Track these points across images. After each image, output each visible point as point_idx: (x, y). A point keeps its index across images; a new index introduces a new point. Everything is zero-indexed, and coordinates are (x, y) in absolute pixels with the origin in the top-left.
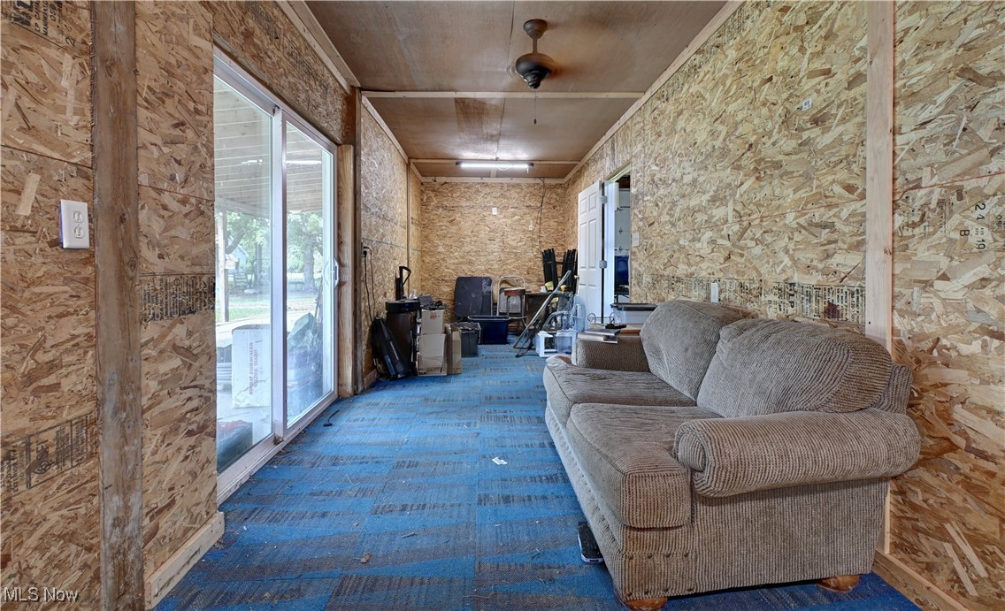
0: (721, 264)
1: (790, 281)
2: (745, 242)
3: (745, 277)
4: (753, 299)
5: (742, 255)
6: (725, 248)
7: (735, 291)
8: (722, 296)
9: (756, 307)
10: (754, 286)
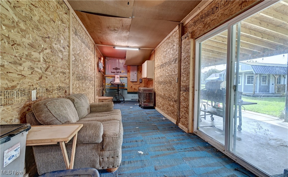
0: (37, 80)
1: (60, 86)
2: (48, 72)
3: (48, 86)
4: (51, 94)
5: (47, 78)
6: (39, 74)
7: (44, 92)
8: (38, 96)
9: (52, 96)
10: (51, 89)
